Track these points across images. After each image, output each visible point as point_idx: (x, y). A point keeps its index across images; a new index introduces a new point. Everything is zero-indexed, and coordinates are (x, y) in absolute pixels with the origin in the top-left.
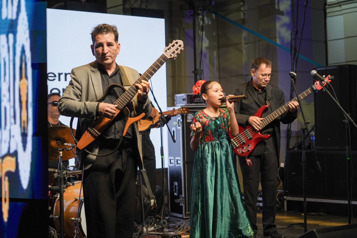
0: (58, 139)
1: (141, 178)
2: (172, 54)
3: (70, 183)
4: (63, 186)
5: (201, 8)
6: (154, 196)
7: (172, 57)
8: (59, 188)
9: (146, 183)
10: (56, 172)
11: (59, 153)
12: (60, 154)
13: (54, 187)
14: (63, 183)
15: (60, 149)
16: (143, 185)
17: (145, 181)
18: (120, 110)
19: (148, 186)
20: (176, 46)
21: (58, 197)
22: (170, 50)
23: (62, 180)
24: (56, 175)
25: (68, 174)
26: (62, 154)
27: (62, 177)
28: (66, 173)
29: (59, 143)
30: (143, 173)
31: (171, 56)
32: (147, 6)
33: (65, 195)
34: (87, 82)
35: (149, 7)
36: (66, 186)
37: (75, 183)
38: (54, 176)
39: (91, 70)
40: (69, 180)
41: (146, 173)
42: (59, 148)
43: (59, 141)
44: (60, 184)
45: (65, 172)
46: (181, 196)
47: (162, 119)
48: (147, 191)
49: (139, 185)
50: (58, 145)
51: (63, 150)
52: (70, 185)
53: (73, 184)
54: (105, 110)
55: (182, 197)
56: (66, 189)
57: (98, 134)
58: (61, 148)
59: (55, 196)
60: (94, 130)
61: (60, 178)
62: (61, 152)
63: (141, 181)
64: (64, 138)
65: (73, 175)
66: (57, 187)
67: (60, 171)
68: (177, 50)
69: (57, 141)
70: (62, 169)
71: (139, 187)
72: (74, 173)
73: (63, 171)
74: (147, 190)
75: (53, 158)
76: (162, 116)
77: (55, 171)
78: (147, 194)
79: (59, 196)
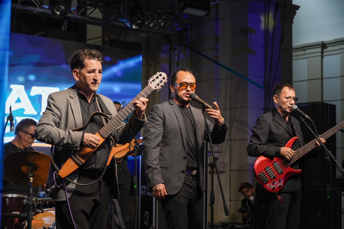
0: (28, 164)
1: (113, 207)
2: (157, 86)
3: (39, 211)
4: (32, 214)
5: (178, 43)
6: (125, 226)
7: (156, 89)
8: (27, 215)
9: (118, 212)
10: (25, 199)
11: (29, 178)
12: (31, 180)
13: (22, 214)
14: (31, 210)
15: (30, 175)
16: (114, 215)
17: (117, 211)
18: (105, 139)
19: (120, 215)
20: (160, 78)
21: (25, 225)
22: (155, 82)
23: (31, 207)
24: (25, 201)
25: (37, 201)
26: (33, 180)
27: (31, 204)
28: (36, 200)
29: (30, 168)
30: (115, 202)
31: (156, 87)
32: (126, 39)
33: (33, 222)
34: (67, 109)
35: (127, 39)
36: (34, 213)
37: (44, 210)
38: (23, 202)
39: (70, 97)
40: (39, 207)
41: (118, 203)
42: (29, 173)
43: (30, 167)
44: (29, 211)
45: (34, 199)
46: (151, 225)
47: (136, 148)
48: (118, 221)
49: (111, 214)
50: (29, 171)
51: (33, 176)
52: (39, 213)
53: (43, 212)
54: (89, 141)
55: (152, 227)
56: (34, 217)
57: (82, 162)
58: (32, 174)
59: (23, 224)
60: (78, 158)
61: (29, 205)
62: (31, 178)
63: (113, 210)
64: (36, 163)
65: (43, 202)
66: (25, 214)
67: (30, 198)
68: (161, 82)
69: (28, 167)
70: (31, 195)
71: (110, 217)
72: (44, 200)
73: (33, 197)
74: (118, 219)
75: (24, 184)
76: (137, 146)
77: (25, 197)
78: (118, 224)
79: (27, 224)
